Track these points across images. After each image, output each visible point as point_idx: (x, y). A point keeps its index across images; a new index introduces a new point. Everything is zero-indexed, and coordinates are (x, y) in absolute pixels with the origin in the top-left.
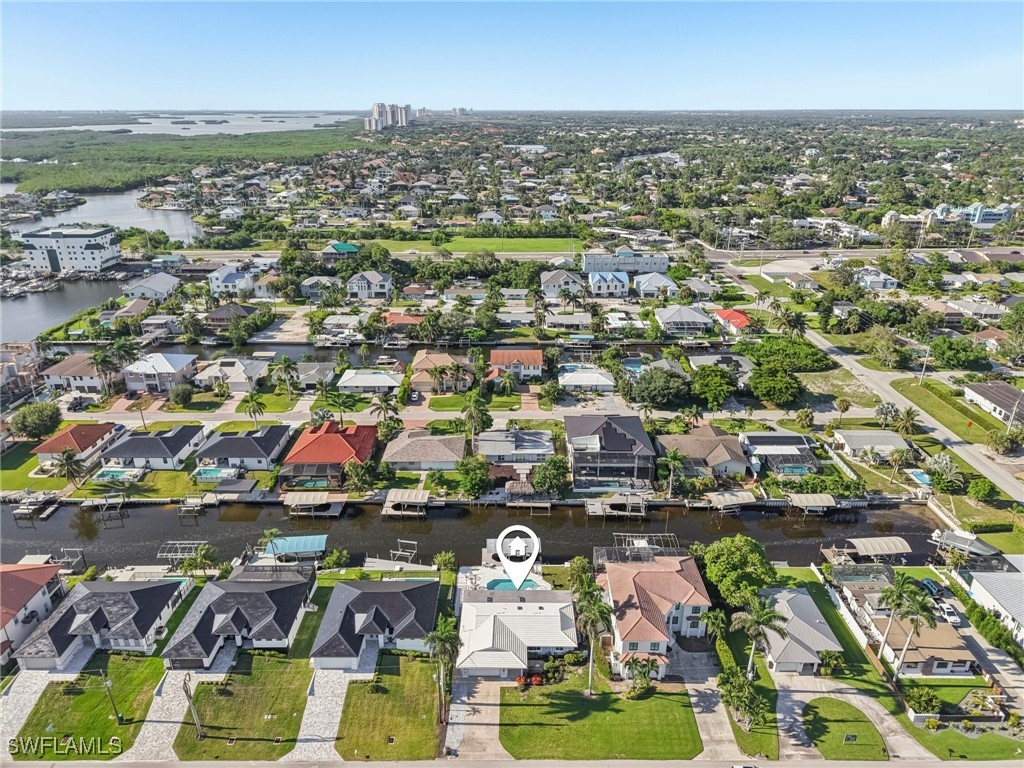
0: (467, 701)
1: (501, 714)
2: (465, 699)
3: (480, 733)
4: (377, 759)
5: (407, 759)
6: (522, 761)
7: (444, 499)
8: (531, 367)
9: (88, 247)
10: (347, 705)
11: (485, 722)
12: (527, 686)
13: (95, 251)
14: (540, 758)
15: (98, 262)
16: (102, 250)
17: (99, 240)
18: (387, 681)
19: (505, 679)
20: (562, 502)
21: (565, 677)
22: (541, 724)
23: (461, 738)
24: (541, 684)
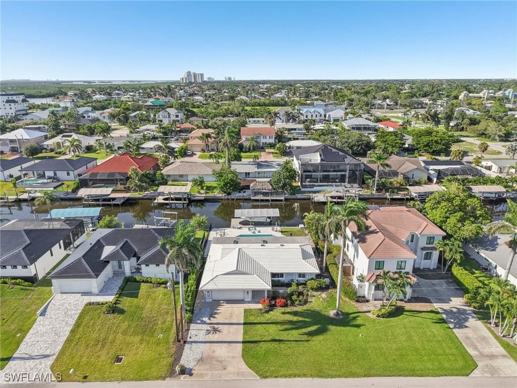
0: (208, 321)
1: (245, 333)
2: (206, 319)
3: (221, 351)
4: (96, 380)
5: (132, 380)
6: (269, 380)
7: (204, 195)
8: (268, 137)
9: (8, 101)
10: (77, 325)
11: (227, 340)
12: (272, 307)
13: (12, 104)
14: (290, 376)
15: (13, 111)
16: (16, 104)
17: (14, 98)
18: (126, 303)
19: (249, 302)
21: (309, 300)
23: (199, 356)
24: (286, 305)
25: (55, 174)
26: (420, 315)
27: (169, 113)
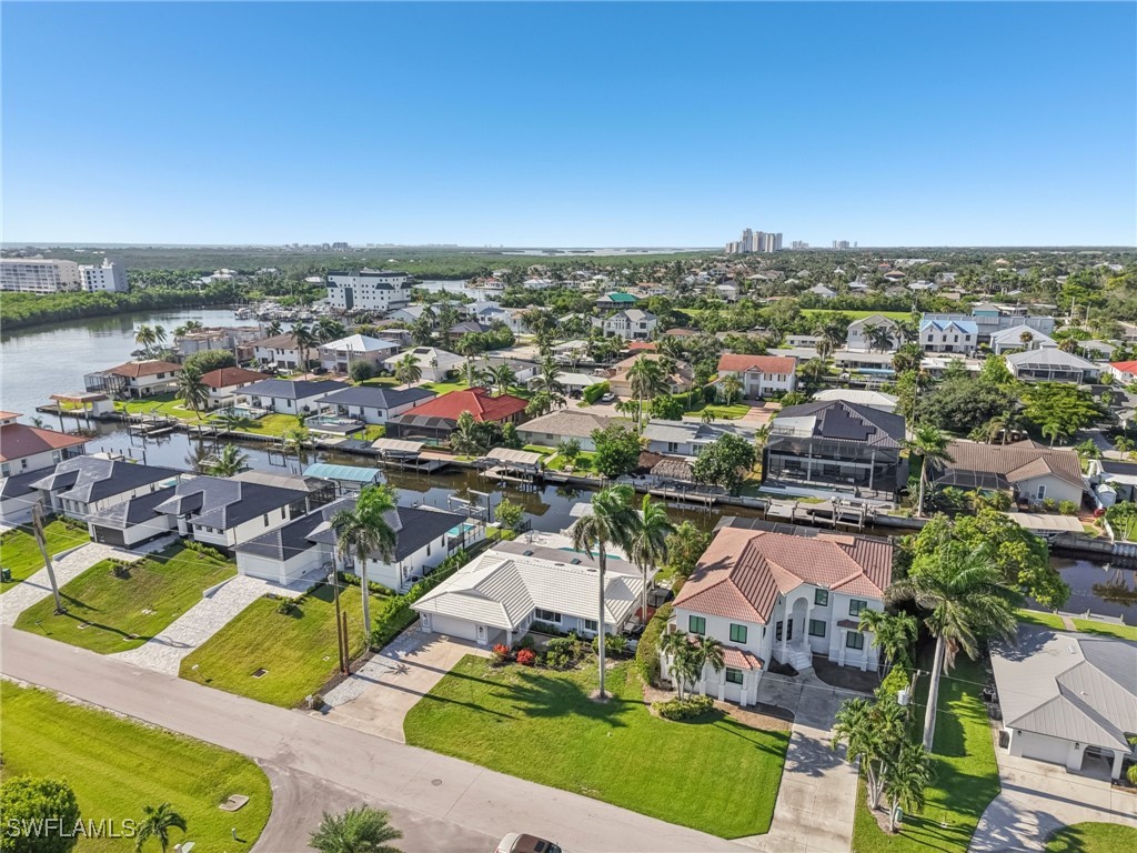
1: (439, 685)
2: (401, 654)
3: (387, 698)
4: (219, 687)
5: (255, 699)
6: (415, 749)
7: (568, 474)
8: (775, 377)
9: (380, 286)
10: (238, 619)
11: (407, 687)
12: (506, 661)
13: (385, 291)
14: (447, 753)
15: (385, 303)
16: (392, 291)
17: (390, 280)
19: (482, 647)
20: (734, 500)
21: (578, 665)
23: (353, 696)
24: (530, 664)
25: (362, 412)
26: (743, 732)
27: (628, 319)
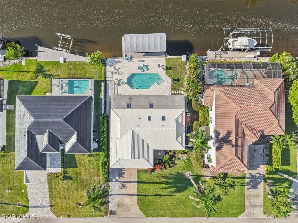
0: (119, 180)
3: (127, 200)
4: (74, 217)
5: (90, 217)
6: (150, 218)
11: (130, 194)
18: (70, 171)
21: (176, 162)
22: (160, 195)
23: (117, 203)
